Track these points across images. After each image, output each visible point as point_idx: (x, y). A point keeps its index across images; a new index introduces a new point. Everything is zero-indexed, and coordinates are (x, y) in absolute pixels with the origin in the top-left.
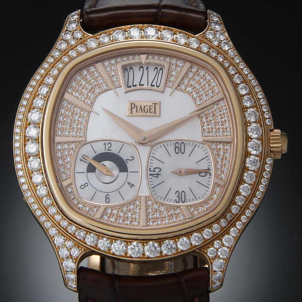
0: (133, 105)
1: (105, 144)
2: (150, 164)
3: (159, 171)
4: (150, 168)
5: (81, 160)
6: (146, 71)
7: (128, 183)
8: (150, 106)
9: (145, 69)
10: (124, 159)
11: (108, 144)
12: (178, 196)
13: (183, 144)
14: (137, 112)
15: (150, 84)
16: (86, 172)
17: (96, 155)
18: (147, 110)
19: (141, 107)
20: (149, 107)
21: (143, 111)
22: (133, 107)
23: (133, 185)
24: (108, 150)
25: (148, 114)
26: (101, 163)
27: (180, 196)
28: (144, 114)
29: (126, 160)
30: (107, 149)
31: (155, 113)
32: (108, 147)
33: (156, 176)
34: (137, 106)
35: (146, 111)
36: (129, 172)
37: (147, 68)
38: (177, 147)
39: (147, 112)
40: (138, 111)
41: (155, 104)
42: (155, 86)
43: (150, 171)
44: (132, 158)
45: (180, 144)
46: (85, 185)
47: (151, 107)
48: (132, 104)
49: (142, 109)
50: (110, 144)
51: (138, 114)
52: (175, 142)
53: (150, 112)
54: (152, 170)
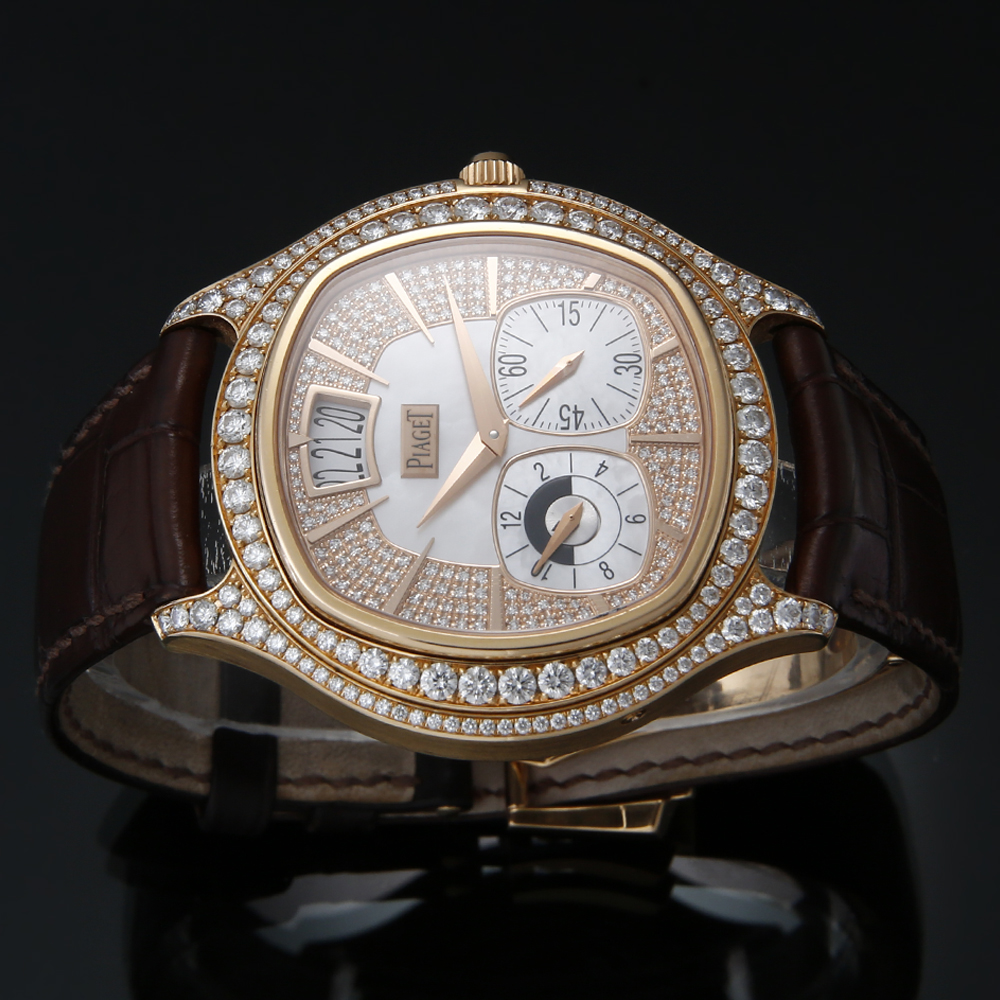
0: (411, 463)
1: (505, 526)
2: (552, 430)
3: (569, 410)
4: (563, 428)
5: (544, 578)
6: (324, 444)
7: (596, 476)
8: (414, 427)
9: (318, 446)
10: (540, 483)
11: (505, 519)
12: (627, 370)
13: (503, 360)
14: (429, 455)
15: (357, 435)
16: (571, 568)
17: (531, 545)
18: (422, 432)
19: (417, 446)
20: (415, 429)
21: (426, 441)
22: (416, 463)
23: (602, 465)
24: (519, 519)
25: (432, 430)
26: (551, 533)
27: (627, 366)
28: (432, 440)
29: (543, 480)
30: (517, 522)
31: (431, 416)
32: (510, 520)
33: (579, 415)
34: (414, 455)
35: (426, 435)
36: (570, 474)
37: (317, 441)
38: (510, 371)
39: (428, 432)
40: (427, 452)
41: (408, 416)
42: (360, 423)
43: (568, 428)
44: (538, 466)
45: (504, 365)
46: (605, 569)
47: (417, 423)
48: (408, 466)
49: (422, 445)
50: (504, 516)
51: (433, 453)
52: (498, 376)
53: (428, 427)
54: (565, 424)
